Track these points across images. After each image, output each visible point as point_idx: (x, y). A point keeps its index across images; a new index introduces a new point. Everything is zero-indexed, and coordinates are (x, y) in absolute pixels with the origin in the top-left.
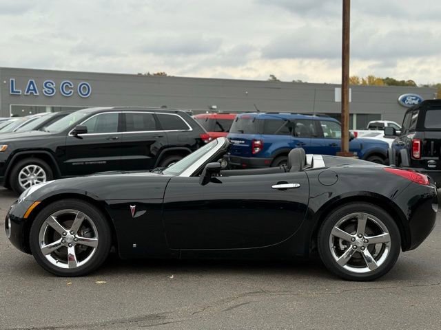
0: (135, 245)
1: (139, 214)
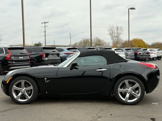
0: (47, 93)
1: (48, 81)
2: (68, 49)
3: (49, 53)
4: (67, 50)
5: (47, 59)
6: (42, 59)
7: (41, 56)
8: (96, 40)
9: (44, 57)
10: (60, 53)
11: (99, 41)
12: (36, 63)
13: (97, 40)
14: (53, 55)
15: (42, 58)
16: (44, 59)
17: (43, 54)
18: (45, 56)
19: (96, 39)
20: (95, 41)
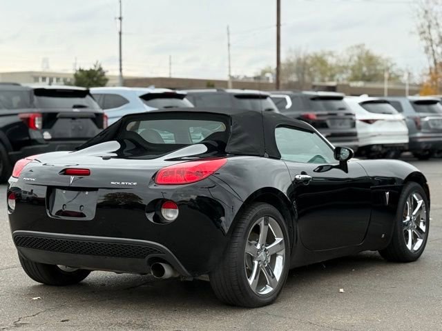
2: (147, 98)
3: (56, 114)
4: (140, 101)
5: (47, 135)
6: (29, 136)
7: (27, 123)
8: (356, 58)
9: (37, 129)
10: (106, 114)
11: (370, 60)
12: (7, 152)
13: (359, 58)
14: (74, 118)
15: (30, 130)
16: (34, 135)
17: (31, 115)
18: (40, 122)
19: (356, 52)
20: (350, 60)
